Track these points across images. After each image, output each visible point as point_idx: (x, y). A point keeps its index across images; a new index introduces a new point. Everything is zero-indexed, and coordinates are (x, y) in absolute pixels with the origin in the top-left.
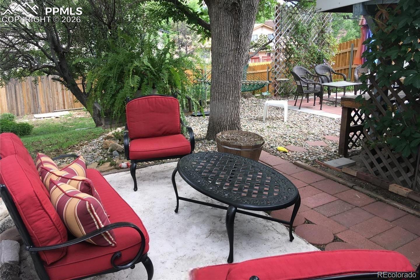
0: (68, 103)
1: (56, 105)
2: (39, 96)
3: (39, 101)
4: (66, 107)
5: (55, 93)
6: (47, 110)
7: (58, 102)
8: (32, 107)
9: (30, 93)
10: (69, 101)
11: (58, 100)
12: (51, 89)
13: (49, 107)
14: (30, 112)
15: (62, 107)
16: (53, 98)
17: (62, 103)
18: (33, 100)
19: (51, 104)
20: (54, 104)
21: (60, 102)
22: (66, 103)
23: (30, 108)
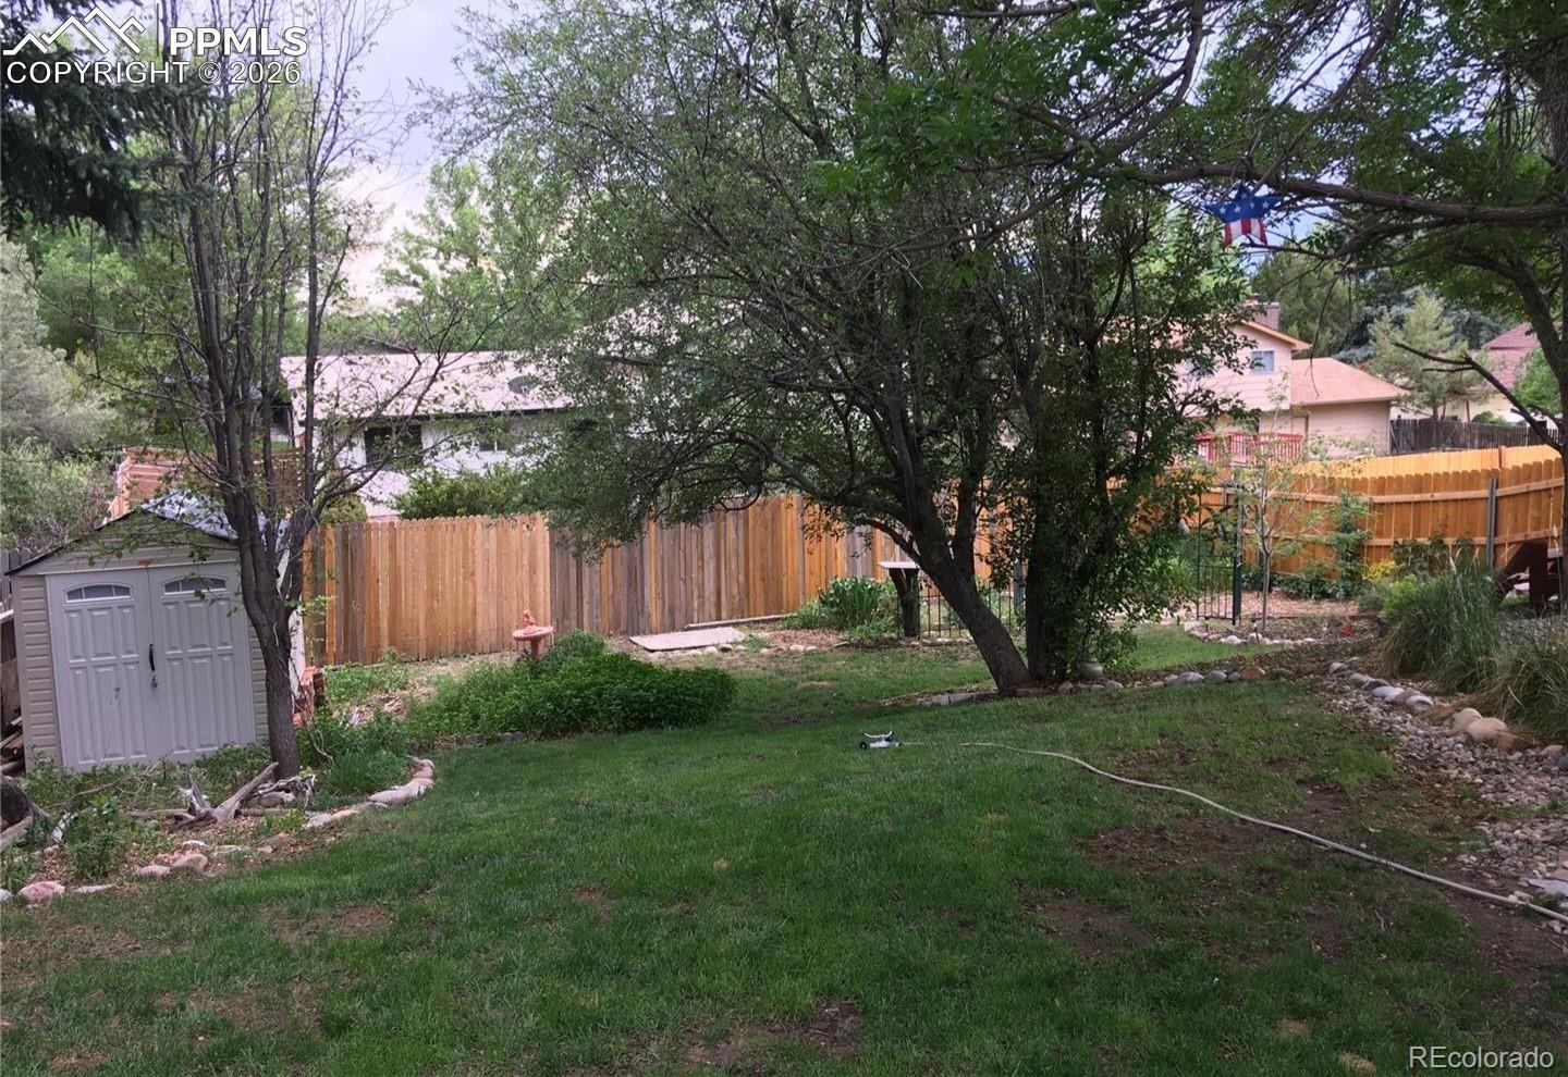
0: (730, 597)
1: (696, 603)
2: (647, 572)
3: (646, 591)
4: (724, 614)
5: (695, 563)
6: (667, 622)
7: (701, 596)
8: (624, 613)
9: (622, 563)
10: (735, 591)
11: (702, 587)
12: (684, 551)
13: (672, 612)
14: (617, 627)
15: (713, 611)
16: (688, 581)
17: (713, 599)
18: (630, 585)
19: (681, 601)
20: (689, 602)
21: (707, 595)
22: (723, 599)
23: (617, 615)
